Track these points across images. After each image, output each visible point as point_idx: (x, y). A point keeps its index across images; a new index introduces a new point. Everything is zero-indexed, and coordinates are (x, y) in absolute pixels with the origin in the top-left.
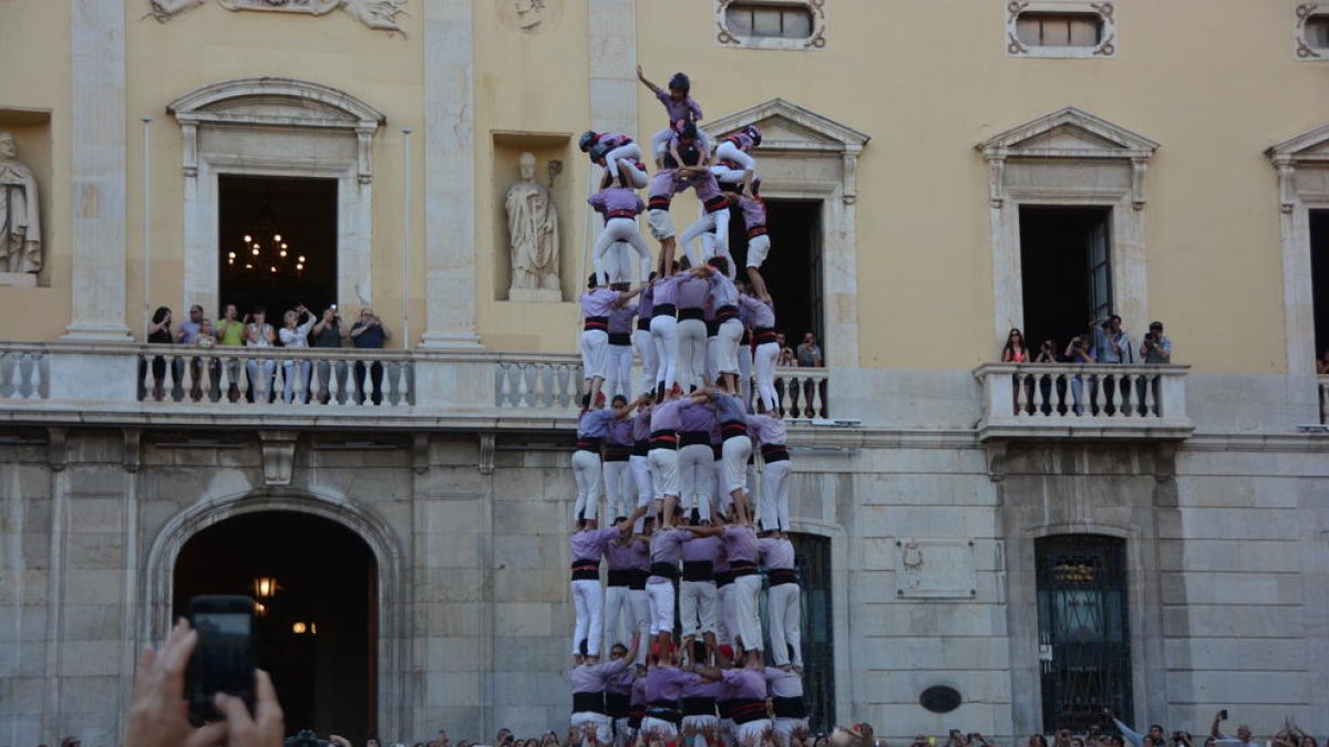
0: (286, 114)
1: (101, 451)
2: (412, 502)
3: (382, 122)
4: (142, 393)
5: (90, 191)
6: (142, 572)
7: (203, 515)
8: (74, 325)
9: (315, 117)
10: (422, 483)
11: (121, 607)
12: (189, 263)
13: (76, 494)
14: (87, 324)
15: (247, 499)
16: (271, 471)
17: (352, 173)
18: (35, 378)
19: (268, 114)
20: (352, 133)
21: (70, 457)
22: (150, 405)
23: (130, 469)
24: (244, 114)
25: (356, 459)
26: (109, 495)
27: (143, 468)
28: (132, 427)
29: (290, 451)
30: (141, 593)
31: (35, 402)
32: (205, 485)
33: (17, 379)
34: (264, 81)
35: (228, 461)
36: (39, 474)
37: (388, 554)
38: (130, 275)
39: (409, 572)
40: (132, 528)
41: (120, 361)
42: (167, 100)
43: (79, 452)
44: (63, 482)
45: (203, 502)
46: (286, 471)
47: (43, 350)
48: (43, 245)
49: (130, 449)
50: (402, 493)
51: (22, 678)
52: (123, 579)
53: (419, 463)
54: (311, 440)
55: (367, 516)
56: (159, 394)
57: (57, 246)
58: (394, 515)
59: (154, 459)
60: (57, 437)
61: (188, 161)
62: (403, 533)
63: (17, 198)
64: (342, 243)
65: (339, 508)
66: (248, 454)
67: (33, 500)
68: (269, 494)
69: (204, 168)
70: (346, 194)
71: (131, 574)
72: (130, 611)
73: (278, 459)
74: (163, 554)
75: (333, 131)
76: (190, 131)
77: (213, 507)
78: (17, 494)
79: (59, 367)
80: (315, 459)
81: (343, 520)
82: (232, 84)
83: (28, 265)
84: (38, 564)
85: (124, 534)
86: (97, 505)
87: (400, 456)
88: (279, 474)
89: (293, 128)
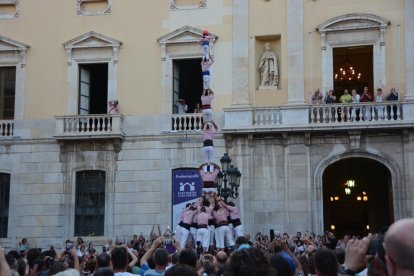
0: (355, 25)
1: (298, 140)
2: (403, 153)
3: (389, 24)
4: (310, 120)
5: (293, 58)
6: (312, 178)
7: (331, 159)
8: (289, 100)
9: (365, 25)
10: (406, 146)
11: (306, 189)
12: (324, 78)
13: (291, 154)
14: (293, 100)
15: (345, 154)
16: (353, 144)
17: (378, 43)
18: (278, 118)
19: (348, 26)
20: (378, 29)
21: (289, 142)
22: (313, 124)
23: (307, 145)
24: (341, 27)
25: (383, 139)
26: (301, 154)
27: (311, 145)
28: (307, 132)
29: (359, 137)
30: (312, 185)
31: (278, 125)
32: (331, 150)
33: (272, 118)
34: (348, 15)
35: (338, 142)
36: (280, 148)
37: (395, 171)
38: (305, 83)
39: (404, 178)
40: (309, 164)
41: (303, 111)
42: (315, 26)
43: (292, 140)
44: (287, 150)
45: (331, 155)
46: (358, 144)
47: (280, 109)
48: (279, 76)
49: (307, 139)
50: (399, 150)
51: (278, 212)
52: (307, 180)
53: (405, 139)
54: (366, 133)
55: (387, 159)
56: (316, 120)
57: (283, 77)
58: (397, 158)
59: (315, 141)
60: (285, 136)
61: (323, 45)
62: (400, 164)
63: (271, 63)
64: (375, 67)
65: (377, 156)
66: (345, 139)
67: (278, 157)
68: (352, 152)
69: (328, 47)
70: (376, 50)
71: (309, 179)
72: (309, 191)
73: (355, 140)
74: (319, 172)
75: (371, 29)
76: (323, 35)
77: (334, 157)
78: (274, 154)
79: (285, 114)
80: (367, 140)
81: (379, 160)
82: (337, 18)
83: (274, 83)
84: (281, 176)
85: (306, 166)
86: (297, 157)
87: (398, 137)
88: (356, 145)
89: (358, 30)
